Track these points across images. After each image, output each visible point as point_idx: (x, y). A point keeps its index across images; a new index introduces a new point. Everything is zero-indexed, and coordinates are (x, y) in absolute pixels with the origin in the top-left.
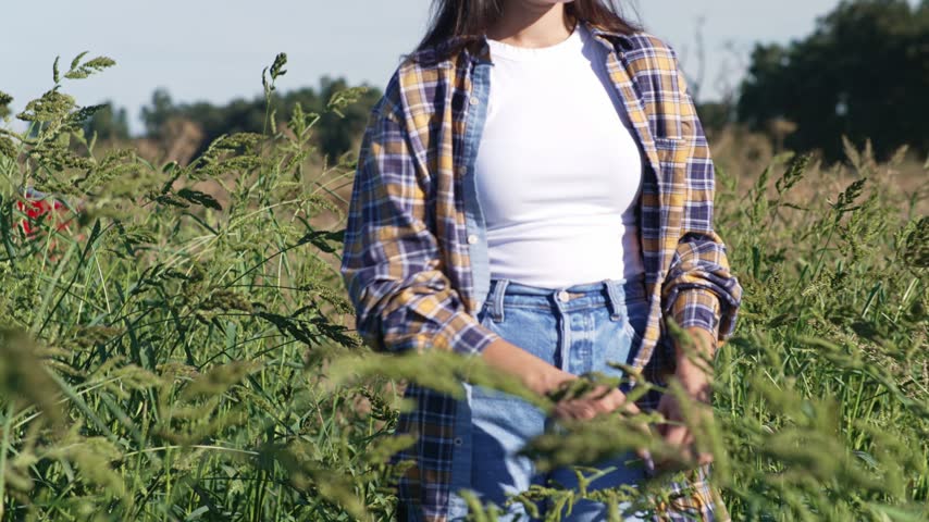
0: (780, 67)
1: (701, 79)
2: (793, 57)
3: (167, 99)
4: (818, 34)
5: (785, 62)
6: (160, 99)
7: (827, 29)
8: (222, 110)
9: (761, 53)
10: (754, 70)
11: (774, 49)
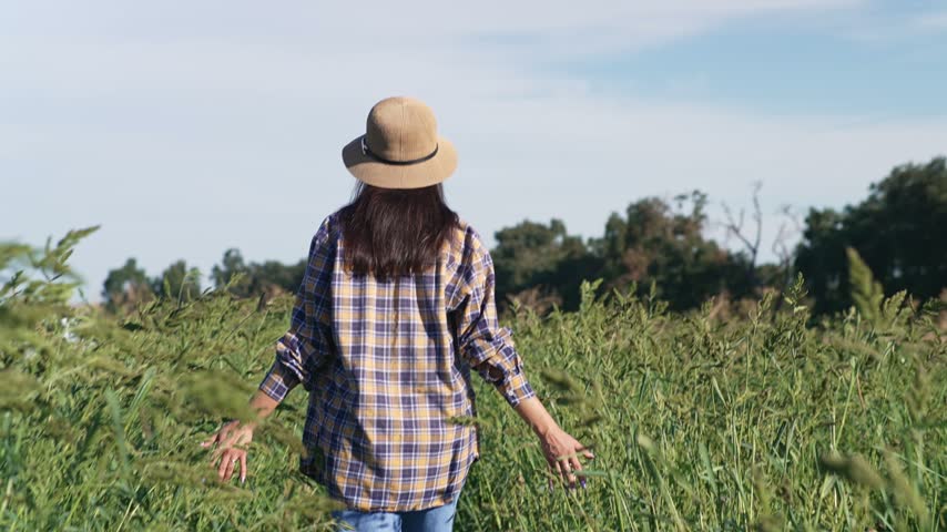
0: (833, 230)
1: (758, 243)
2: (846, 222)
3: (238, 259)
4: (872, 199)
5: (840, 226)
6: (232, 260)
7: (881, 195)
8: (290, 269)
9: (815, 218)
10: (808, 235)
11: (828, 214)
